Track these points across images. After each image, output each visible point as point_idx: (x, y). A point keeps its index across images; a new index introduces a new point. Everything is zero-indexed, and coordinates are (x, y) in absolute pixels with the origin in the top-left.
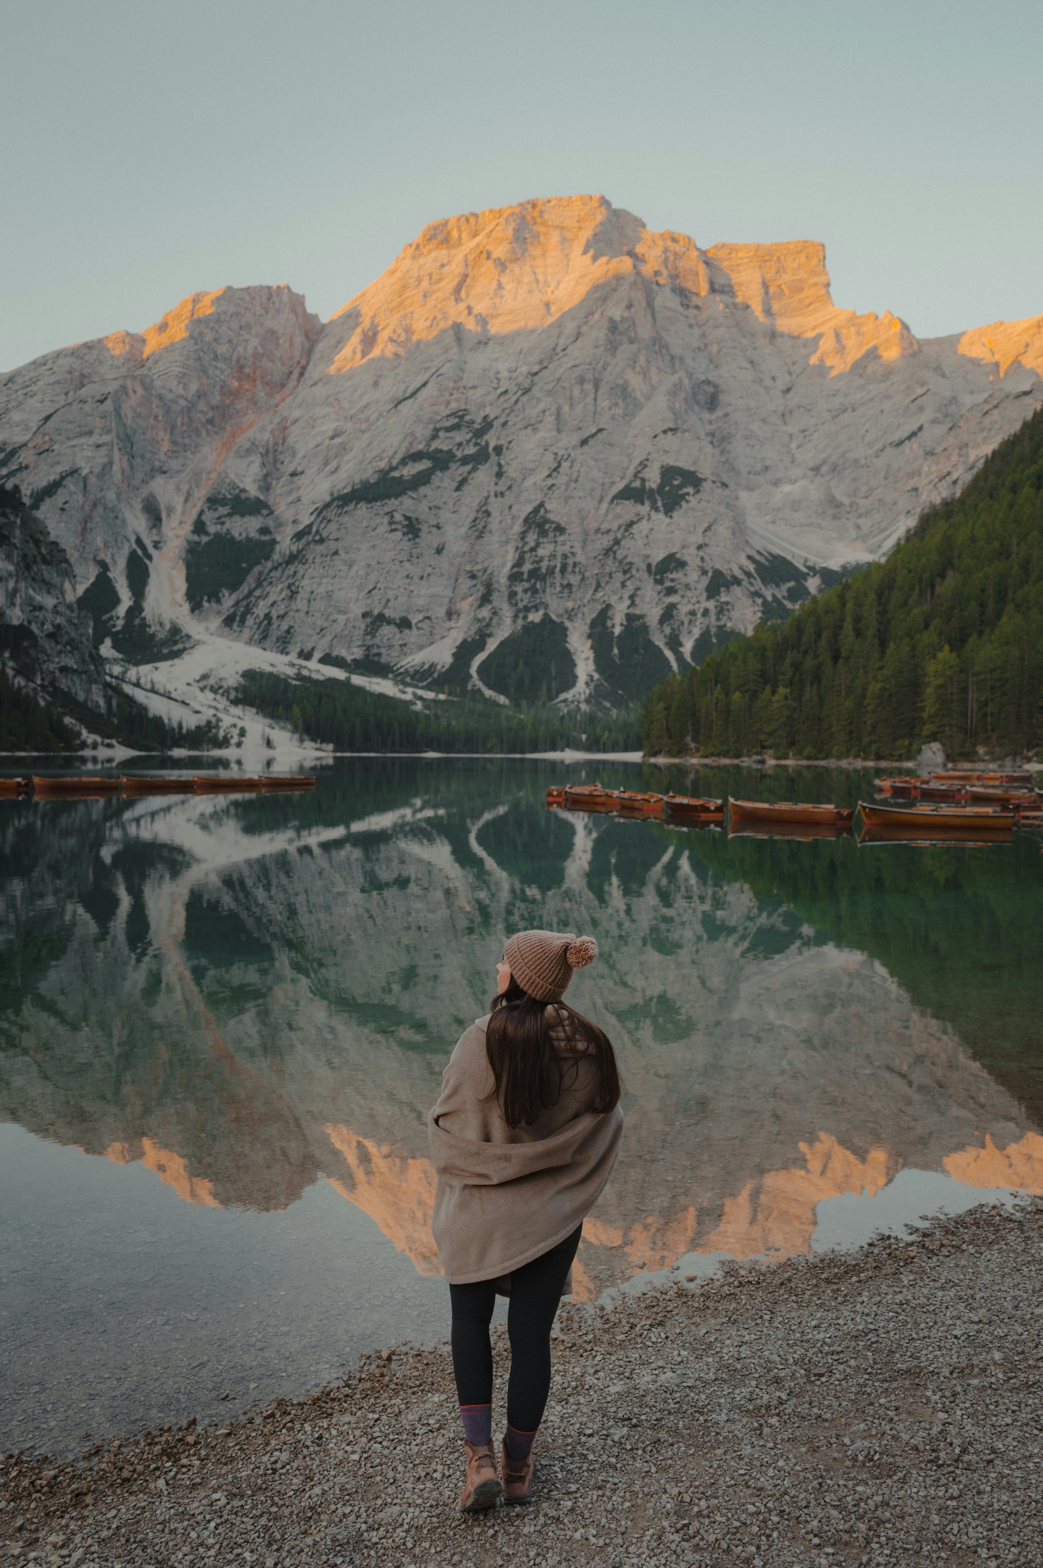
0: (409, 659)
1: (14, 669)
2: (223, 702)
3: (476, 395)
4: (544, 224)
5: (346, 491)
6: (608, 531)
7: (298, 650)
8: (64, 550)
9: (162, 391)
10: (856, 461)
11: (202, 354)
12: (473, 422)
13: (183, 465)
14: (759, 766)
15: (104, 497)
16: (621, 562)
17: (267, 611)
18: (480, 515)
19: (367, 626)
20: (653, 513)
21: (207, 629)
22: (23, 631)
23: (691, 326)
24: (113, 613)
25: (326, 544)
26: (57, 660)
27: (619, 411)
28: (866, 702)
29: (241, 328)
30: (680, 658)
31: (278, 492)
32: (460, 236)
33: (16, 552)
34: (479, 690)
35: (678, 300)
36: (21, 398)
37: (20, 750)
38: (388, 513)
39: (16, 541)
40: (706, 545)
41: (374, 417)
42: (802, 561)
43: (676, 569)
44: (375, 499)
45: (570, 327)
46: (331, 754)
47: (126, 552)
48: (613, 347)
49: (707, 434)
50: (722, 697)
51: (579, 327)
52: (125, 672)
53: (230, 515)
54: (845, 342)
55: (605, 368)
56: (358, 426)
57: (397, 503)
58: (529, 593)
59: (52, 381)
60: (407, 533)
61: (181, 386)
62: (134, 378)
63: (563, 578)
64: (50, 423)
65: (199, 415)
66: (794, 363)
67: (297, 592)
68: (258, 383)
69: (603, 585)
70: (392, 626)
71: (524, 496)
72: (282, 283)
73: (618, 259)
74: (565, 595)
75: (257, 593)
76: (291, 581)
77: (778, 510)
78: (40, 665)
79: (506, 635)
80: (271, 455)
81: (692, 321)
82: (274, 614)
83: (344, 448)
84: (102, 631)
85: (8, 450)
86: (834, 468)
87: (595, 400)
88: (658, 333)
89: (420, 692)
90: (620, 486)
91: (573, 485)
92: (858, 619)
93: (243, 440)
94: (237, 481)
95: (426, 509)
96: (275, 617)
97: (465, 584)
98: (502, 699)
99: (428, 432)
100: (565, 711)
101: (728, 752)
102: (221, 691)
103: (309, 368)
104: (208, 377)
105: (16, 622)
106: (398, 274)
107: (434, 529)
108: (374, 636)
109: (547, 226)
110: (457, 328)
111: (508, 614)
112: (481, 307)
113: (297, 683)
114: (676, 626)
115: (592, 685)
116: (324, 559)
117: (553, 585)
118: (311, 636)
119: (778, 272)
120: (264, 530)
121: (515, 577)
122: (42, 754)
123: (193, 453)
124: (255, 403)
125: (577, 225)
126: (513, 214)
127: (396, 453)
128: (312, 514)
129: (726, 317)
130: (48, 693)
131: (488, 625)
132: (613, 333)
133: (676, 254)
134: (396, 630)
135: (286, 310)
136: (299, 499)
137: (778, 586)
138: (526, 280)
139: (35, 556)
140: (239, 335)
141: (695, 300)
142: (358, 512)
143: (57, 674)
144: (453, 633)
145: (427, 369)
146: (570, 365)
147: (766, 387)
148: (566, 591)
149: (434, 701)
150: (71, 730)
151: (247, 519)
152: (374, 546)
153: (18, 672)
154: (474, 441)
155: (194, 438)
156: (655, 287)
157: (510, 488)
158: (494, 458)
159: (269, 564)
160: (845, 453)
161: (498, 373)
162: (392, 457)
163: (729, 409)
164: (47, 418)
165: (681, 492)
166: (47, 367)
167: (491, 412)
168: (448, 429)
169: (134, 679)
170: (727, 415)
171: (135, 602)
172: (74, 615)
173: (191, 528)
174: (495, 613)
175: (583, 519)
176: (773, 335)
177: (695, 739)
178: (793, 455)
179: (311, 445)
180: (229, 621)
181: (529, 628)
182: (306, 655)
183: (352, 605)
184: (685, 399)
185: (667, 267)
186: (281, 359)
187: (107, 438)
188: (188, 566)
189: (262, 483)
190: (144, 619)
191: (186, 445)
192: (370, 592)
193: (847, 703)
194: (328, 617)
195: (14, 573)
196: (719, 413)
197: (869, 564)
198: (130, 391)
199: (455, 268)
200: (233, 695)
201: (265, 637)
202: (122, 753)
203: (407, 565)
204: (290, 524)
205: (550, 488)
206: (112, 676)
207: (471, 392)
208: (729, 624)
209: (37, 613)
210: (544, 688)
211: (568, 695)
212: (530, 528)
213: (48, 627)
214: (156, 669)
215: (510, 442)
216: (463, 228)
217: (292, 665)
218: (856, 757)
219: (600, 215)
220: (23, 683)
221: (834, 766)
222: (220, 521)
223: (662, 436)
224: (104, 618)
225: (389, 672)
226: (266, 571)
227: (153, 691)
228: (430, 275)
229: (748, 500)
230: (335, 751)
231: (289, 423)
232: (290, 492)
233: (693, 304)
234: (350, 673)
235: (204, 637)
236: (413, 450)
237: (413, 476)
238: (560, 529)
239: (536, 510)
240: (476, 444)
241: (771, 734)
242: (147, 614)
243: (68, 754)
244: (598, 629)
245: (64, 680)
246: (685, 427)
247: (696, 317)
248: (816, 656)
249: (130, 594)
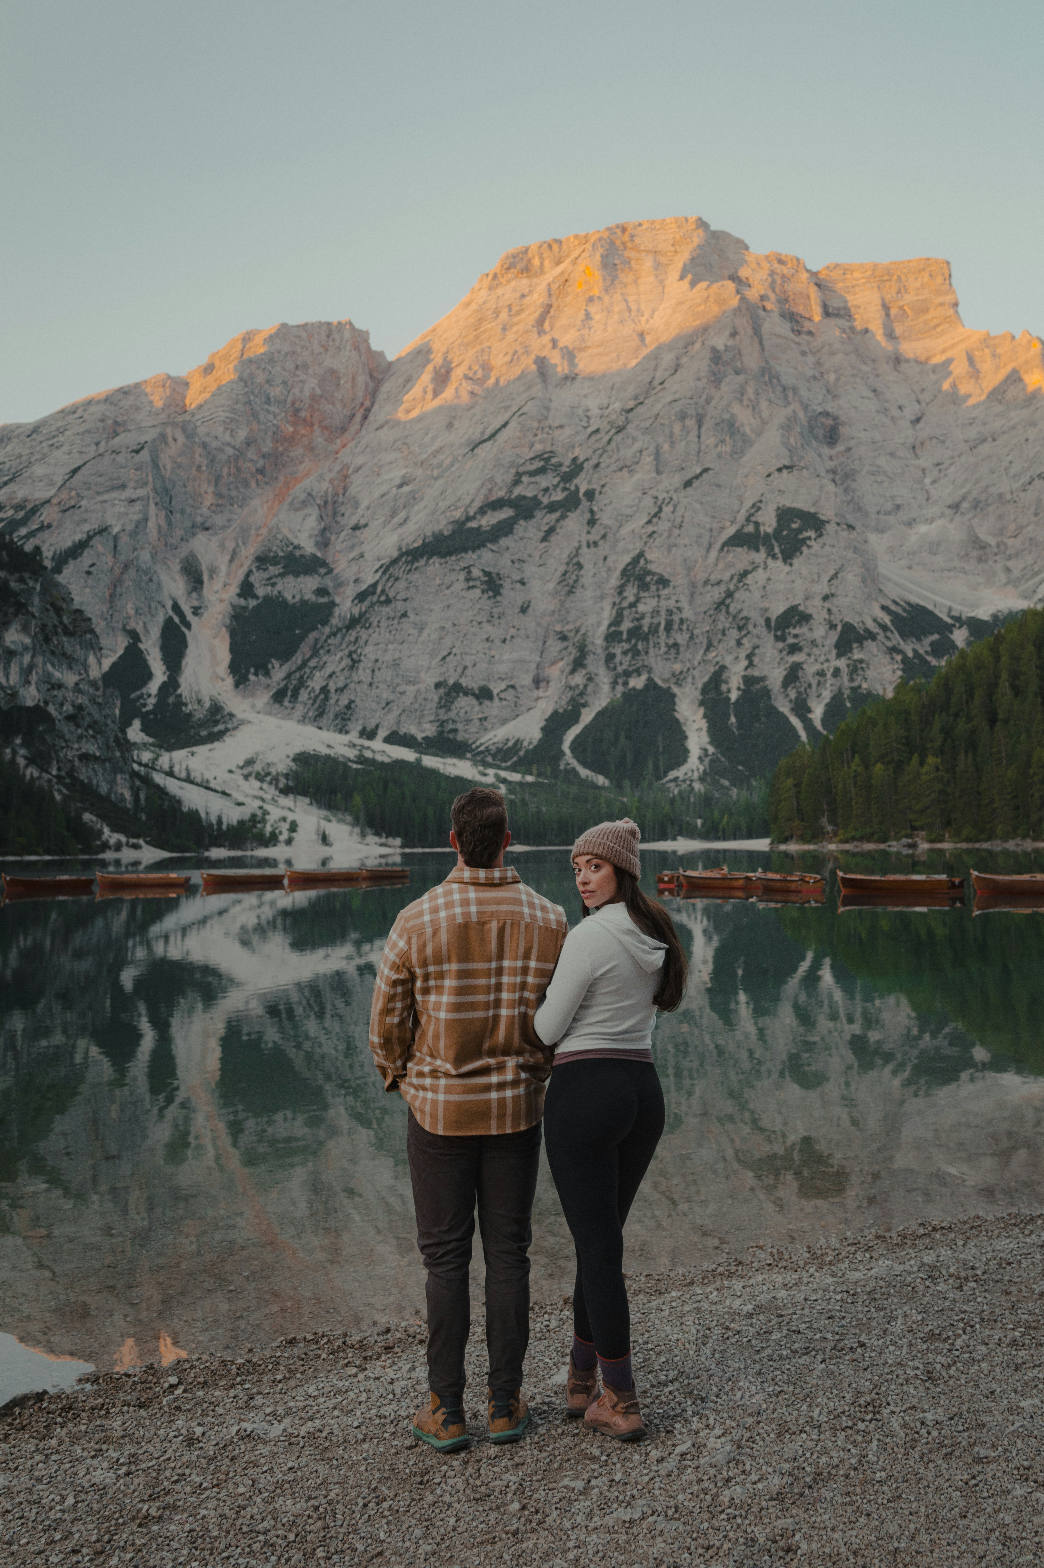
0: (490, 735)
1: (25, 758)
2: (270, 792)
3: (563, 436)
4: (636, 248)
5: (415, 545)
6: (719, 583)
7: (360, 728)
8: (90, 619)
9: (207, 439)
10: (1000, 496)
11: (252, 398)
12: (561, 465)
13: (229, 521)
14: (910, 852)
15: (137, 558)
16: (735, 617)
17: (324, 684)
18: (571, 568)
19: (441, 698)
20: (770, 561)
21: (253, 706)
22: (38, 713)
23: (804, 353)
24: (144, 691)
25: (392, 605)
26: (76, 746)
27: (727, 449)
28: (1031, 772)
29: (297, 368)
30: (808, 725)
31: (338, 548)
32: (542, 264)
33: (33, 622)
34: (574, 769)
35: (787, 325)
36: (46, 450)
37: (30, 854)
38: (465, 568)
39: (35, 610)
40: (833, 595)
41: (447, 462)
42: (946, 611)
43: (799, 623)
44: (450, 554)
45: (668, 359)
46: (398, 851)
47: (160, 619)
48: (716, 379)
49: (827, 471)
50: (861, 769)
51: (677, 358)
52: (156, 759)
53: (282, 575)
54: (979, 366)
55: (708, 402)
56: (429, 472)
57: (474, 556)
58: (630, 655)
59: (81, 430)
60: (487, 591)
61: (228, 432)
62: (174, 425)
63: (668, 637)
64: (78, 476)
65: (248, 464)
66: (923, 390)
67: (360, 661)
68: (316, 427)
69: (715, 643)
70: (470, 697)
71: (621, 545)
72: (343, 319)
73: (719, 284)
74: (672, 656)
75: (313, 663)
76: (352, 648)
77: (914, 553)
78: (56, 753)
79: (604, 704)
80: (330, 507)
81: (805, 348)
82: (332, 687)
83: (414, 498)
84: (130, 712)
85: (29, 507)
86: (976, 505)
87: (699, 437)
88: (767, 362)
89: (503, 774)
90: (731, 531)
91: (677, 532)
92: (1015, 675)
93: (298, 491)
94: (291, 537)
95: (509, 563)
96: (333, 691)
97: (554, 646)
98: (601, 780)
99: (510, 477)
100: (676, 792)
101: (872, 834)
102: (268, 779)
103: (373, 410)
104: (259, 422)
105: (30, 703)
106: (474, 306)
107: (518, 585)
108: (449, 710)
109: (639, 251)
110: (541, 363)
111: (605, 680)
112: (567, 339)
113: (359, 766)
114: (802, 689)
115: (707, 760)
116: (390, 622)
117: (657, 645)
118: (375, 711)
119: (899, 292)
120: (321, 592)
121: (612, 637)
122: (56, 858)
123: (240, 507)
124: (312, 450)
125: (673, 249)
126: (600, 239)
127: (473, 501)
128: (377, 571)
129: (843, 343)
130: (65, 785)
131: (582, 694)
132: (717, 364)
133: (783, 276)
134: (474, 702)
135: (348, 348)
136: (362, 556)
137: (919, 639)
138: (616, 309)
139: (55, 627)
140: (295, 375)
141: (807, 325)
142: (430, 568)
143: (77, 762)
144: (542, 704)
145: (506, 408)
146: (668, 400)
147: (893, 418)
148: (673, 651)
149: (521, 784)
150: (91, 829)
151: (301, 579)
152: (448, 606)
153: (31, 761)
154: (562, 485)
155: (242, 490)
156: (762, 312)
157: (604, 537)
158: (585, 504)
159: (327, 630)
160: (987, 487)
161: (588, 410)
162: (469, 506)
163: (852, 443)
164: (75, 471)
165: (800, 537)
166: (76, 415)
167: (581, 453)
168: (532, 474)
169: (166, 767)
170: (849, 449)
171: (169, 677)
172: (98, 693)
173: (238, 591)
174: (590, 679)
175: (689, 569)
176: (897, 360)
177: (831, 821)
178: (927, 492)
179: (377, 494)
180: (279, 697)
181: (631, 696)
182: (369, 734)
183: (422, 674)
184: (801, 434)
185: (774, 291)
186: (341, 401)
187: (142, 492)
188: (233, 634)
189: (319, 539)
190: (180, 696)
191: (232, 498)
192: (444, 658)
193: (1009, 772)
194: (395, 688)
195: (30, 646)
196: (840, 447)
197: (1024, 612)
198: (170, 439)
199: (538, 298)
200: (282, 782)
201: (321, 715)
202: (150, 854)
203: (487, 627)
204: (352, 583)
205: (651, 535)
206: (140, 764)
207: (557, 432)
208: (865, 685)
209: (55, 692)
210: (650, 765)
211: (679, 773)
212: (628, 581)
213: (68, 708)
214: (193, 754)
215: (603, 486)
216: (545, 255)
217: (353, 746)
218: (1024, 837)
219: (698, 238)
220: (36, 774)
221: (999, 849)
222: (270, 582)
223: (776, 475)
224: (133, 696)
225: (466, 751)
226: (324, 637)
227: (189, 780)
228: (510, 307)
229: (877, 542)
230: (403, 846)
231: (351, 471)
232: (352, 548)
233: (805, 329)
234: (421, 753)
235: (250, 715)
236: (492, 498)
237: (493, 526)
238: (663, 582)
239: (635, 561)
240: (564, 489)
241: (922, 812)
242: (184, 690)
243: (86, 857)
244: (711, 695)
245: (84, 770)
246: (802, 464)
247: (808, 343)
248: (969, 719)
249: (164, 668)
